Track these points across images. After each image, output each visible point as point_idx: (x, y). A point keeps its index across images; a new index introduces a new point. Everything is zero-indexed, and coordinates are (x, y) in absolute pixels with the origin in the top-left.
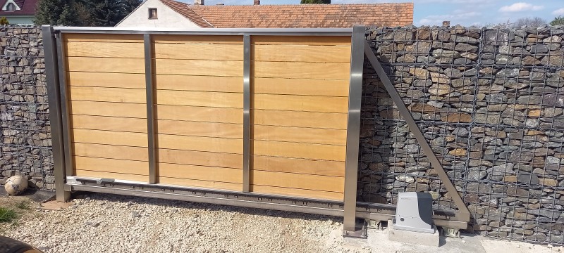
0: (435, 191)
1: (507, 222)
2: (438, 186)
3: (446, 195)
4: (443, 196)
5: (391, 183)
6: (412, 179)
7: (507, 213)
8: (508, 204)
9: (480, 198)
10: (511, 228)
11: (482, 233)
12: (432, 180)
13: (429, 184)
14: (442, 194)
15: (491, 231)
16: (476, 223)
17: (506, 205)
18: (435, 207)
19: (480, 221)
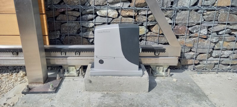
0: (142, 25)
1: (215, 53)
2: (145, 18)
3: (153, 29)
4: (150, 31)
5: (92, 20)
6: (116, 13)
7: (215, 43)
8: (217, 32)
9: (190, 29)
10: (219, 59)
11: (189, 67)
12: (138, 11)
13: (135, 17)
14: (149, 28)
15: (199, 64)
16: (184, 57)
17: (215, 34)
18: (143, 43)
19: (188, 55)
